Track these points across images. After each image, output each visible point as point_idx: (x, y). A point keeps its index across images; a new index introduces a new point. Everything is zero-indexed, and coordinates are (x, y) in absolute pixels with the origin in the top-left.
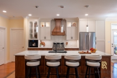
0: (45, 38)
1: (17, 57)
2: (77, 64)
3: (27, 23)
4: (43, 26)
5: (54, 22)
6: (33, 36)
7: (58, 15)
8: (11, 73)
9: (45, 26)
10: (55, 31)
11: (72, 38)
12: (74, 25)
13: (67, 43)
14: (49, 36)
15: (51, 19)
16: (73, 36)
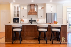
0: (24, 17)
1: (7, 26)
2: (46, 30)
3: (12, 7)
4: (22, 9)
5: (29, 7)
6: (16, 15)
7: (32, 1)
8: (2, 38)
9: (24, 9)
10: (30, 12)
11: (41, 17)
12: (42, 8)
13: (38, 20)
14: (26, 16)
15: (28, 5)
16: (42, 15)
